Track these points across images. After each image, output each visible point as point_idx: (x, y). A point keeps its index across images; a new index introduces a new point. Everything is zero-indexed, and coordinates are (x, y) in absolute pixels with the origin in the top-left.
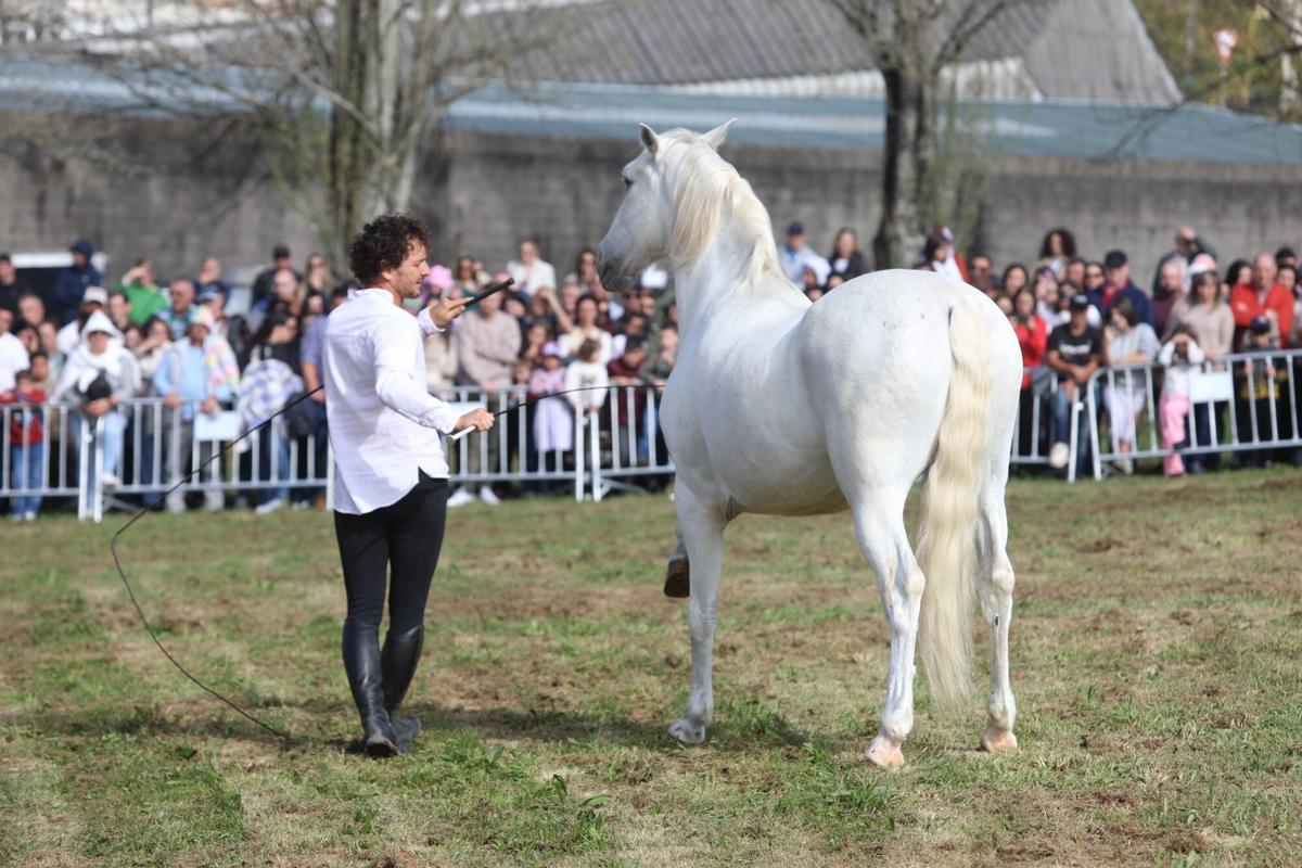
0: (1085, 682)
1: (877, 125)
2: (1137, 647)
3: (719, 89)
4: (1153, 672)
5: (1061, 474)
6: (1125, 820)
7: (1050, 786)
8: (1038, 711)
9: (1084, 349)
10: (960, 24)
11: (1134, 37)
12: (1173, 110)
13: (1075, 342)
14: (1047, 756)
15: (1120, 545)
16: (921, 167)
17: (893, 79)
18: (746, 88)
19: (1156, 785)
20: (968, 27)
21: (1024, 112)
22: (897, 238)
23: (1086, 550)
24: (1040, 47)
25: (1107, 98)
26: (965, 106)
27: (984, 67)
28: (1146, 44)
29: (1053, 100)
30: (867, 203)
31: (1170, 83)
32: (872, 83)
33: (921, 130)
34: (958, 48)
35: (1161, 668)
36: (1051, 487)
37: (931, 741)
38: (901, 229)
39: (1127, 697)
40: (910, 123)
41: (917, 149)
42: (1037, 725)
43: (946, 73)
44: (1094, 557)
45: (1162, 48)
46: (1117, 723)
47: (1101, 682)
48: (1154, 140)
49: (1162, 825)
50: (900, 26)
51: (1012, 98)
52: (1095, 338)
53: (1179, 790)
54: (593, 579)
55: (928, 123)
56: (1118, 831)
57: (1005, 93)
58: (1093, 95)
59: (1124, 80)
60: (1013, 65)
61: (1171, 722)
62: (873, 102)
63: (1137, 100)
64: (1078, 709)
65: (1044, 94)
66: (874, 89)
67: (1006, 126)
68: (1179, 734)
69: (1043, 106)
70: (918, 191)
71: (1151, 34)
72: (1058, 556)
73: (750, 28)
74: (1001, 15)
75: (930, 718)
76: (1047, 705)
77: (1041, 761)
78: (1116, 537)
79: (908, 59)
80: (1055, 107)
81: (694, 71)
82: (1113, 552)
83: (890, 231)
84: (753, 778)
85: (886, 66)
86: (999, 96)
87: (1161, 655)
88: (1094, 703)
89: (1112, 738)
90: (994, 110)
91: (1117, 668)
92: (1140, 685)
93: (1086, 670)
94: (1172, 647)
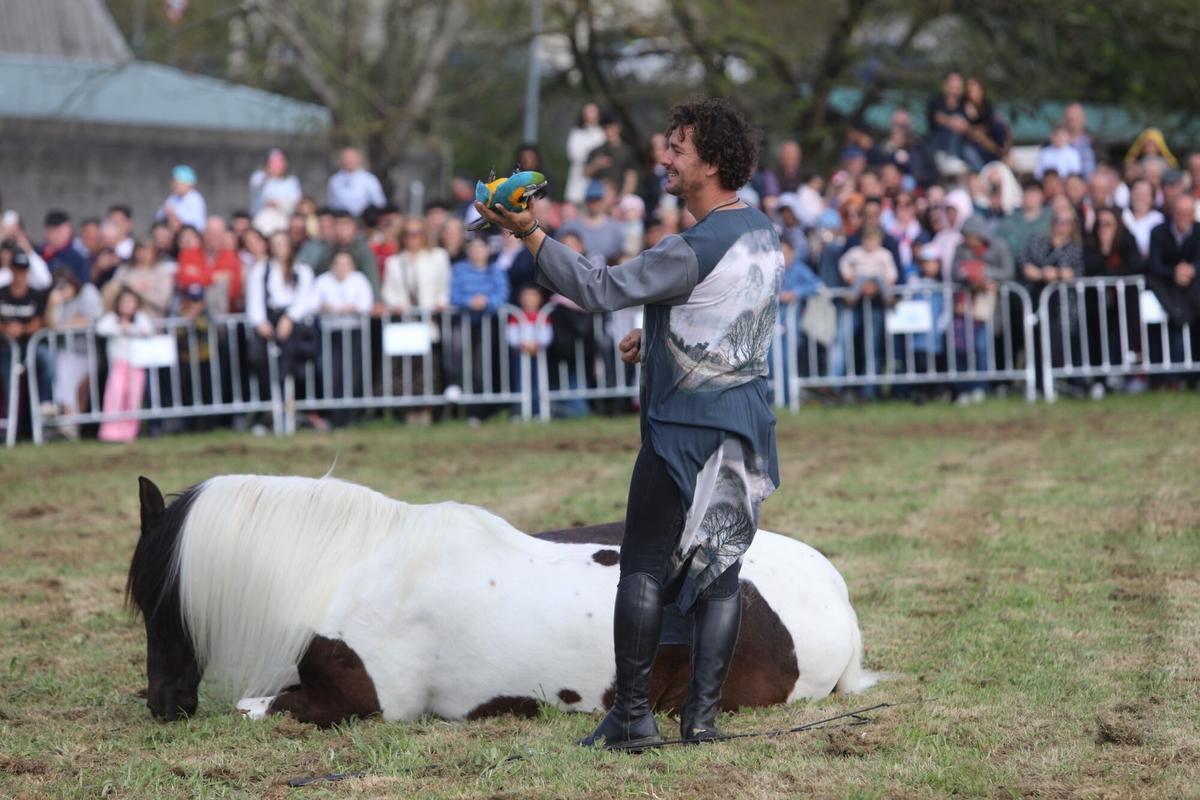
0: (7, 653)
2: (65, 616)
4: (79, 641)
9: (27, 311)
13: (16, 303)
15: (54, 510)
19: (73, 757)
23: (20, 515)
35: (87, 637)
39: (51, 667)
44: (28, 524)
45: (114, 6)
46: (38, 695)
47: (27, 652)
52: (40, 300)
53: (97, 762)
59: (72, 37)
61: (94, 692)
68: (101, 702)
78: (52, 502)
82: (46, 520)
87: (88, 624)
88: (16, 673)
89: (32, 709)
91: (43, 637)
92: (64, 655)
93: (10, 640)
94: (100, 615)
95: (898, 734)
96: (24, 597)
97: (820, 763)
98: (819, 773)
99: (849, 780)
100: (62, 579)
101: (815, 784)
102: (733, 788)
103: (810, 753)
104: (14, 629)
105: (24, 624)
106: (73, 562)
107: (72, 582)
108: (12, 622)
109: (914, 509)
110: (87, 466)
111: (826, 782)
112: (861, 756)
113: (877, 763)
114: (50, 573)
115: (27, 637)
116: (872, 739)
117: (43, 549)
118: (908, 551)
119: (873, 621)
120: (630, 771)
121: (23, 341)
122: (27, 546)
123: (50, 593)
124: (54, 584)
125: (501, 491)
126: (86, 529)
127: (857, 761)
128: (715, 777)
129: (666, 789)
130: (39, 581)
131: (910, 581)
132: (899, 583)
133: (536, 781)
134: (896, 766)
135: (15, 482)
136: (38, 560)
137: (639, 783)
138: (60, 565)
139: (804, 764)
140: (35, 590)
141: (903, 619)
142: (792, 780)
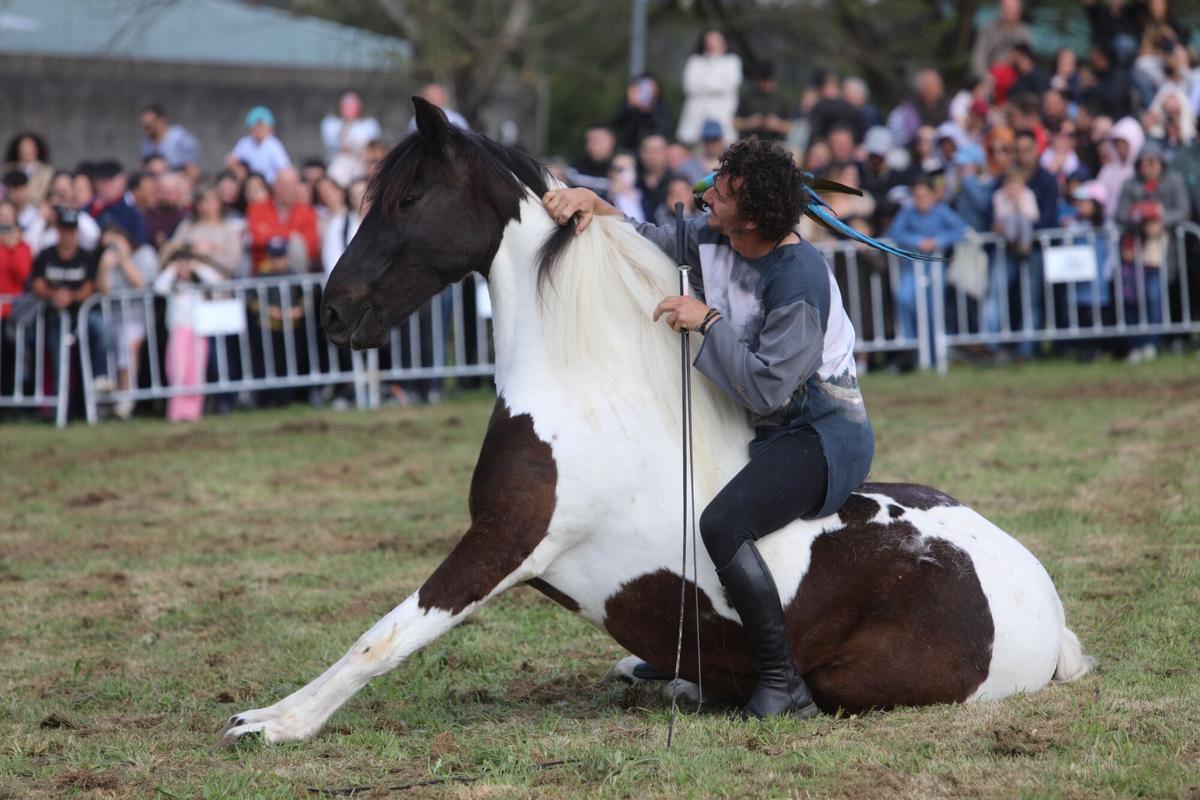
0: (70, 655)
2: (131, 613)
4: (149, 641)
5: (47, 417)
7: (25, 775)
8: (15, 690)
9: (77, 274)
13: (65, 265)
15: (114, 497)
19: (147, 769)
23: (76, 503)
35: (158, 636)
39: (119, 670)
42: (14, 706)
44: (86, 512)
46: (106, 701)
47: (91, 654)
52: (90, 261)
61: (168, 697)
64: (61, 686)
68: (176, 708)
72: (44, 511)
76: (25, 681)
77: (17, 747)
78: (111, 488)
82: (106, 507)
87: (158, 622)
88: (81, 677)
89: (99, 717)
91: (109, 637)
92: (133, 656)
93: (73, 641)
94: (171, 611)
96: (85, 593)
97: (986, 764)
98: (985, 775)
99: (1019, 782)
100: (126, 572)
101: (981, 787)
102: (888, 791)
103: (976, 752)
104: (76, 628)
105: (86, 623)
106: (139, 554)
107: (139, 577)
108: (72, 621)
109: (1082, 479)
110: (149, 447)
111: (995, 784)
112: (1032, 755)
113: (1050, 762)
114: (114, 566)
115: (90, 637)
116: (1044, 736)
117: (104, 540)
120: (771, 776)
121: (73, 309)
122: (86, 536)
123: (114, 588)
124: (119, 578)
126: (151, 517)
127: (1027, 761)
128: (868, 781)
129: (813, 794)
130: (101, 576)
131: (1081, 560)
132: (1068, 562)
133: (666, 788)
134: (1073, 766)
135: (68, 466)
136: (99, 552)
137: (783, 788)
138: (123, 558)
139: (967, 765)
140: (98, 585)
141: (1074, 602)
142: (955, 783)
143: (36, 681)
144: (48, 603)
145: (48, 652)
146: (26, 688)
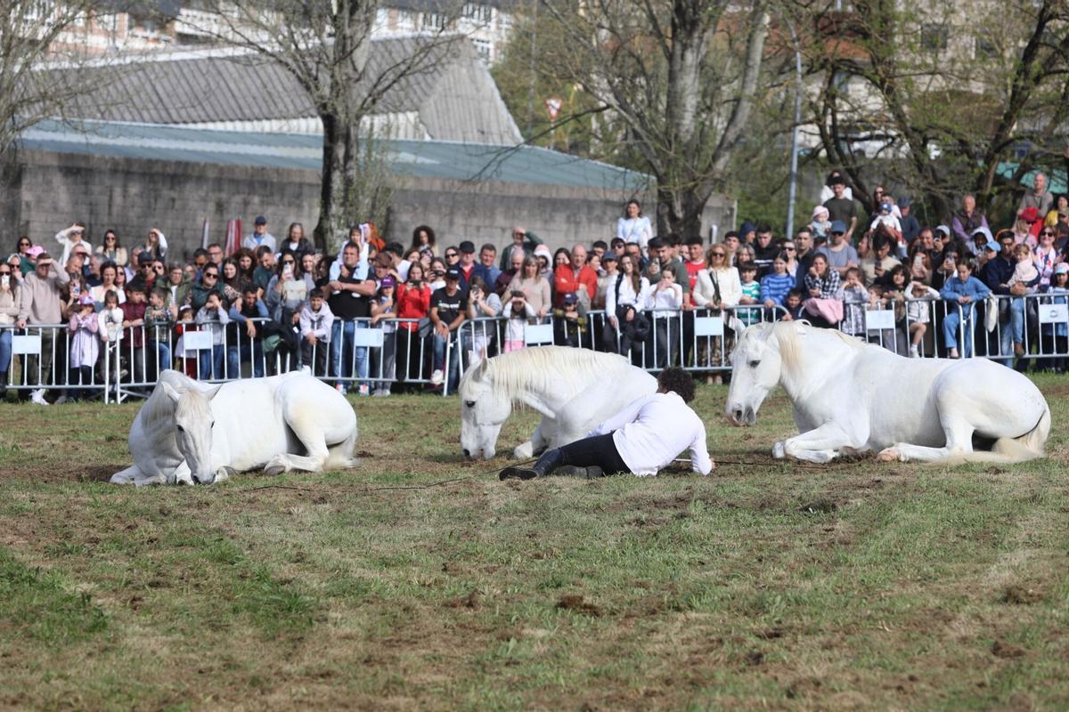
0: (448, 528)
1: (319, 154)
2: (483, 505)
3: (210, 126)
4: (494, 522)
5: (437, 390)
6: (470, 619)
7: (420, 597)
9: (456, 306)
10: (375, 86)
11: (492, 100)
12: (516, 149)
13: (449, 301)
14: (419, 576)
16: (348, 182)
17: (329, 122)
18: (230, 126)
19: (491, 596)
20: (380, 88)
21: (418, 148)
22: (332, 230)
24: (430, 105)
25: (474, 139)
26: (378, 142)
27: (392, 116)
28: (501, 104)
29: (438, 140)
30: (311, 207)
31: (517, 132)
32: (315, 126)
33: (348, 157)
34: (374, 102)
35: (499, 519)
36: (431, 400)
37: (341, 566)
38: (334, 225)
39: (475, 538)
40: (340, 152)
41: (345, 170)
42: (414, 557)
43: (366, 119)
45: (512, 108)
46: (468, 556)
47: (459, 527)
48: (503, 168)
49: (495, 623)
50: (334, 86)
51: (410, 138)
52: (463, 298)
53: (508, 600)
54: (113, 456)
55: (353, 151)
56: (465, 627)
57: (406, 136)
58: (464, 139)
59: (486, 130)
60: (411, 116)
61: (504, 554)
62: (315, 137)
63: (495, 141)
64: (442, 546)
65: (432, 137)
66: (317, 130)
67: (406, 157)
68: (509, 562)
69: (431, 143)
70: (346, 198)
71: (504, 98)
72: (432, 444)
73: (232, 86)
74: (403, 81)
75: (341, 551)
76: (421, 543)
77: (415, 581)
79: (339, 109)
80: (439, 144)
81: (194, 114)
83: (326, 225)
84: (217, 591)
85: (325, 112)
86: (401, 137)
87: (499, 511)
88: (453, 542)
89: (464, 565)
90: (398, 146)
91: (470, 519)
92: (484, 530)
93: (448, 520)
94: (507, 505)
95: (1054, 590)
96: (457, 492)
97: (999, 609)
98: (1000, 615)
99: (1021, 620)
101: (998, 622)
102: (940, 624)
103: (995, 601)
104: (451, 512)
105: (457, 510)
107: (488, 483)
108: (448, 509)
109: (1060, 442)
111: (1006, 621)
112: (1028, 603)
113: (1039, 609)
114: (474, 477)
115: (459, 518)
116: (1036, 593)
118: (1057, 469)
119: (1034, 515)
120: (869, 612)
123: (474, 489)
125: (774, 427)
127: (1026, 607)
128: (928, 617)
129: (894, 624)
130: (466, 482)
131: (1059, 488)
132: (1051, 490)
133: (804, 618)
134: (1054, 611)
136: (465, 468)
137: (876, 620)
139: (989, 609)
141: (1055, 514)
142: (982, 620)
143: (427, 543)
144: (434, 499)
145: (434, 526)
146: (421, 546)
